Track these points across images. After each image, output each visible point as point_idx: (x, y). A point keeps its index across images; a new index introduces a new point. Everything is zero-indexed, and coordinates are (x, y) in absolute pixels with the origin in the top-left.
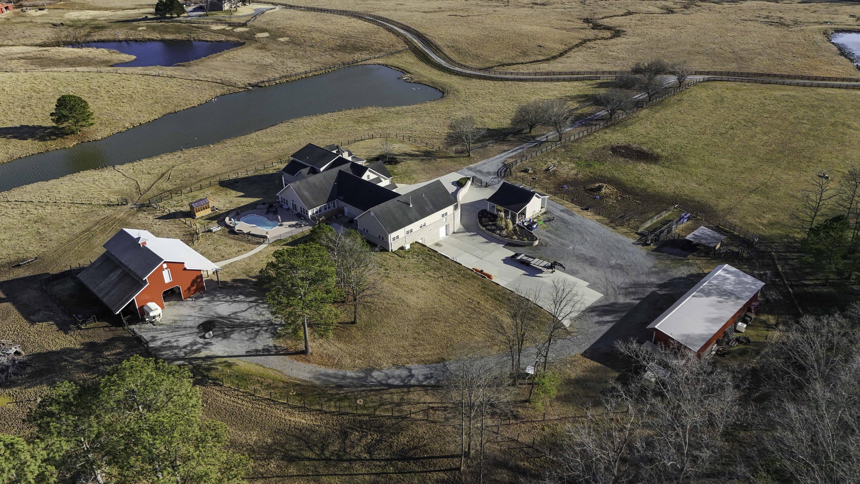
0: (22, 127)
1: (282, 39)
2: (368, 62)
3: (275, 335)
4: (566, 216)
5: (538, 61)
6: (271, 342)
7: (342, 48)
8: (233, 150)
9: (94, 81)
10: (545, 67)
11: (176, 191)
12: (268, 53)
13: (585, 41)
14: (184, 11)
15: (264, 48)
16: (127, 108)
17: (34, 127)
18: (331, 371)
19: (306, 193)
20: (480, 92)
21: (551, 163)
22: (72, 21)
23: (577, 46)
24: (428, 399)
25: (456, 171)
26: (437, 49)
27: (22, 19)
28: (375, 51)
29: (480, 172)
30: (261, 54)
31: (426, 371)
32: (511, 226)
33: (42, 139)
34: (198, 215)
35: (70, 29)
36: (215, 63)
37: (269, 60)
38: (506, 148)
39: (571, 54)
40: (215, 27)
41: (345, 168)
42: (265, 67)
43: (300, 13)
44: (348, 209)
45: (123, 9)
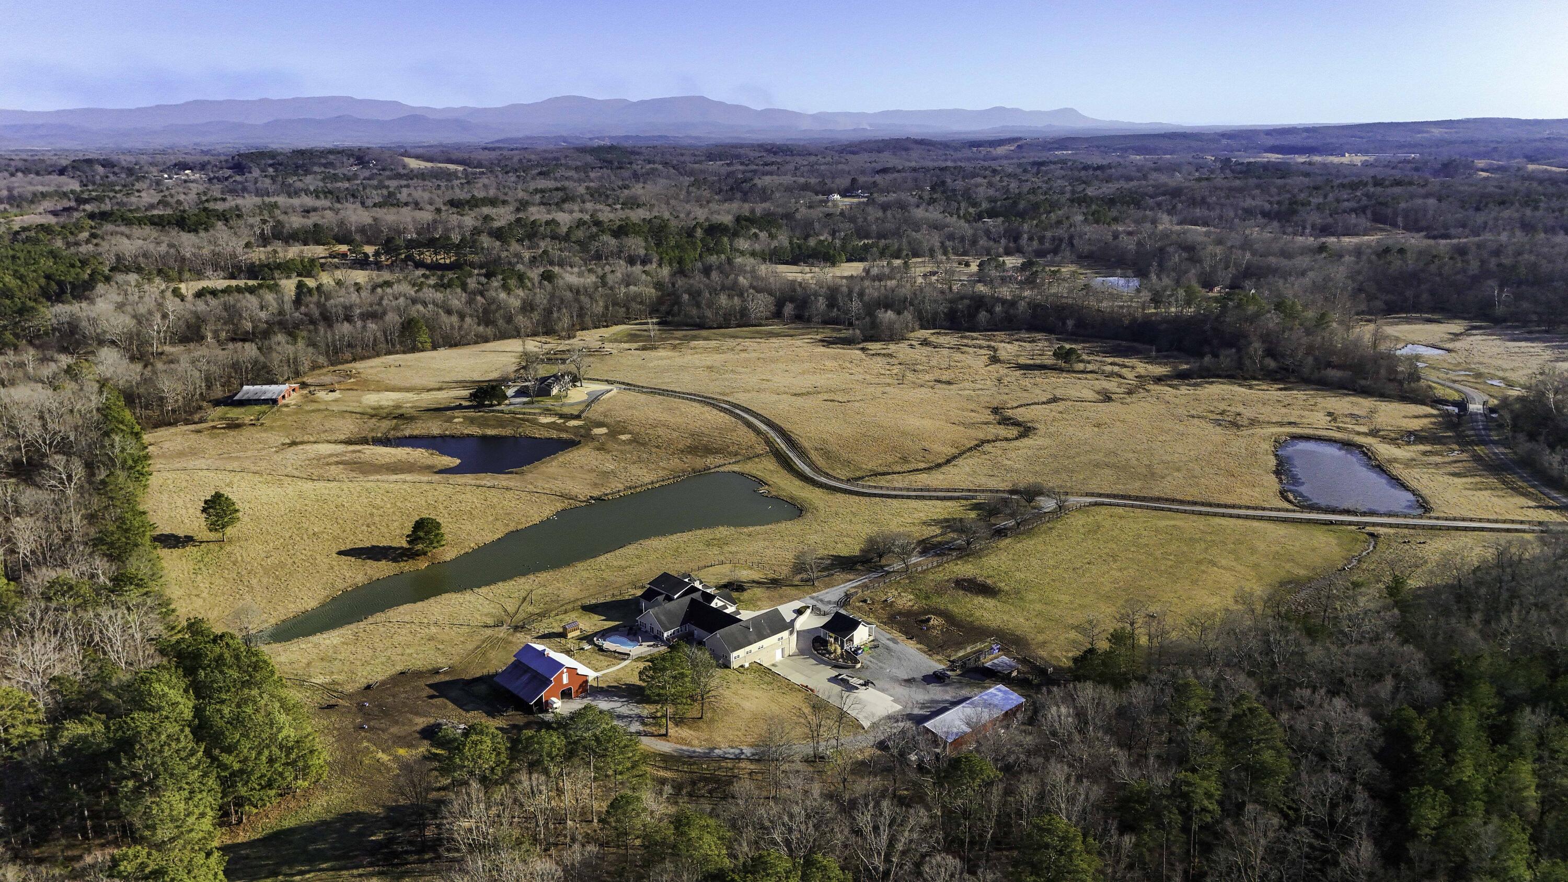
0: (373, 547)
1: (623, 437)
2: (722, 469)
3: (644, 724)
4: (891, 644)
5: (917, 470)
6: (641, 728)
7: (693, 450)
8: (585, 574)
9: (430, 494)
10: (924, 479)
11: (543, 615)
12: (609, 456)
13: (983, 442)
14: (506, 398)
15: (603, 449)
16: (468, 526)
17: (384, 547)
18: (684, 748)
19: (663, 618)
20: (841, 510)
21: (891, 595)
22: (374, 409)
23: (970, 449)
24: (752, 767)
25: (799, 599)
26: (802, 453)
27: (314, 406)
28: (730, 453)
29: (821, 601)
30: (600, 457)
31: (753, 751)
32: (839, 651)
33: (395, 560)
34: (570, 635)
35: (374, 420)
36: (551, 470)
37: (610, 466)
38: (851, 577)
39: (960, 461)
40: (544, 420)
41: (696, 596)
42: (605, 474)
43: (642, 398)
44: (698, 632)
45: (429, 390)
